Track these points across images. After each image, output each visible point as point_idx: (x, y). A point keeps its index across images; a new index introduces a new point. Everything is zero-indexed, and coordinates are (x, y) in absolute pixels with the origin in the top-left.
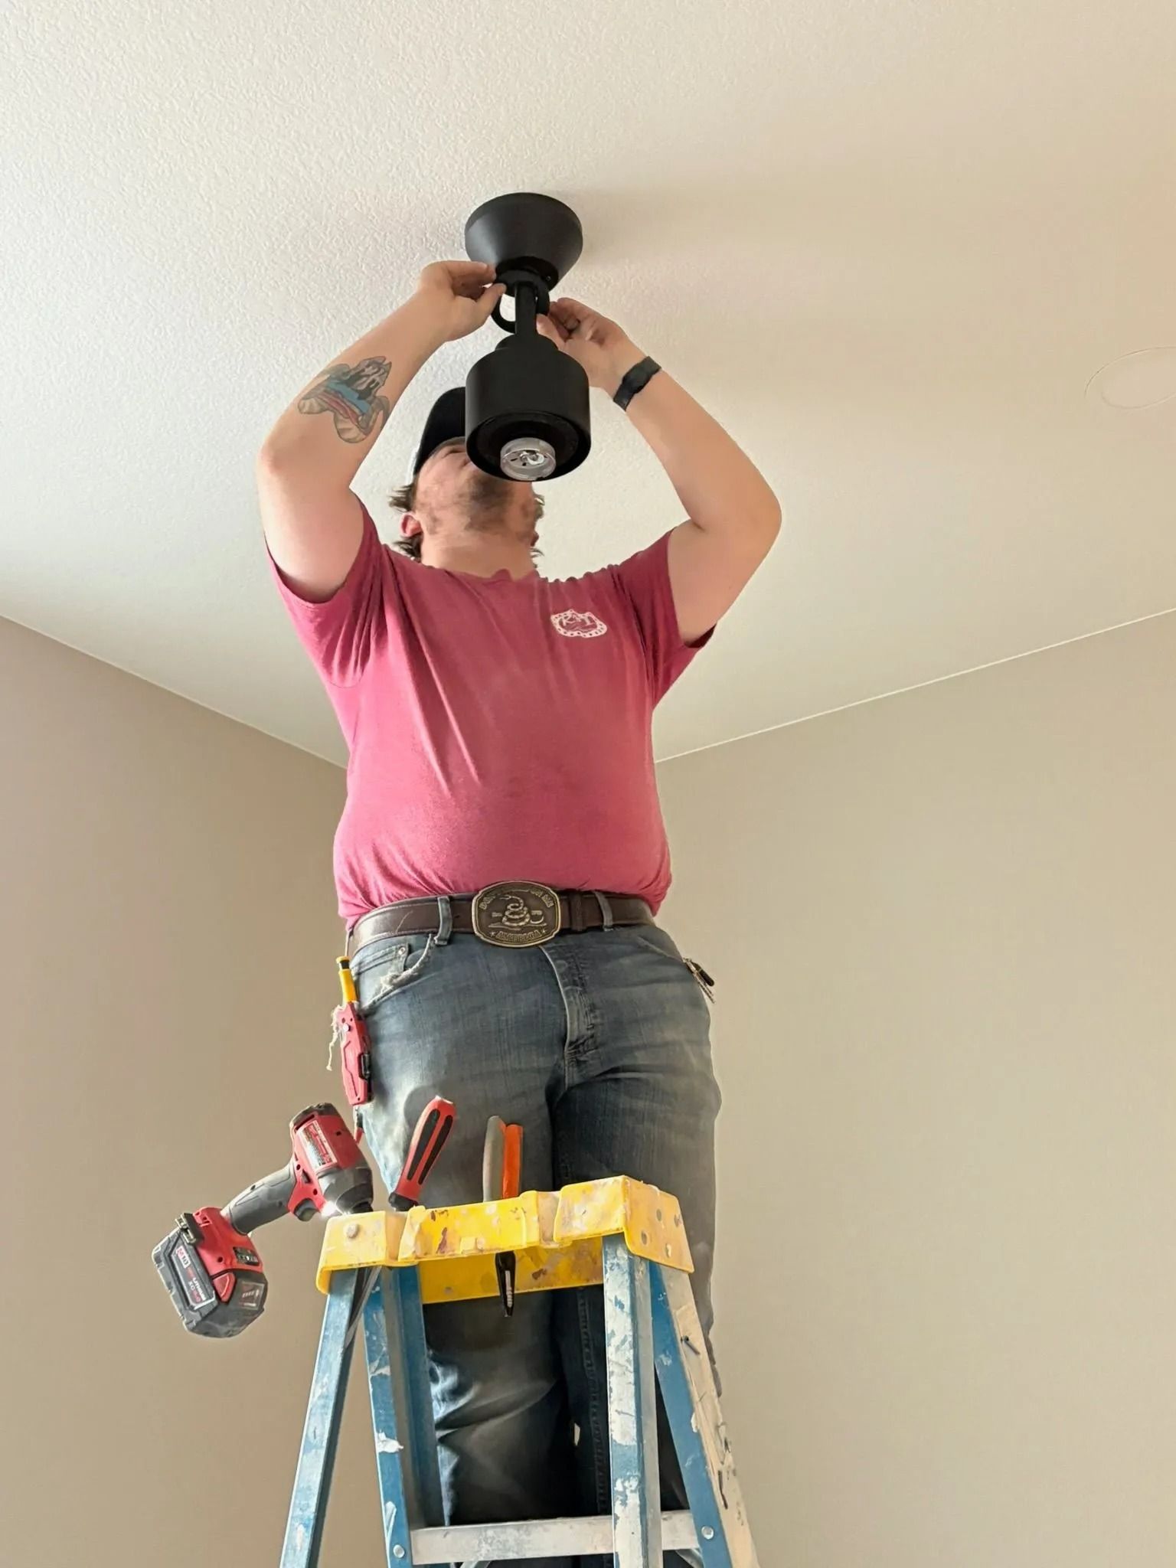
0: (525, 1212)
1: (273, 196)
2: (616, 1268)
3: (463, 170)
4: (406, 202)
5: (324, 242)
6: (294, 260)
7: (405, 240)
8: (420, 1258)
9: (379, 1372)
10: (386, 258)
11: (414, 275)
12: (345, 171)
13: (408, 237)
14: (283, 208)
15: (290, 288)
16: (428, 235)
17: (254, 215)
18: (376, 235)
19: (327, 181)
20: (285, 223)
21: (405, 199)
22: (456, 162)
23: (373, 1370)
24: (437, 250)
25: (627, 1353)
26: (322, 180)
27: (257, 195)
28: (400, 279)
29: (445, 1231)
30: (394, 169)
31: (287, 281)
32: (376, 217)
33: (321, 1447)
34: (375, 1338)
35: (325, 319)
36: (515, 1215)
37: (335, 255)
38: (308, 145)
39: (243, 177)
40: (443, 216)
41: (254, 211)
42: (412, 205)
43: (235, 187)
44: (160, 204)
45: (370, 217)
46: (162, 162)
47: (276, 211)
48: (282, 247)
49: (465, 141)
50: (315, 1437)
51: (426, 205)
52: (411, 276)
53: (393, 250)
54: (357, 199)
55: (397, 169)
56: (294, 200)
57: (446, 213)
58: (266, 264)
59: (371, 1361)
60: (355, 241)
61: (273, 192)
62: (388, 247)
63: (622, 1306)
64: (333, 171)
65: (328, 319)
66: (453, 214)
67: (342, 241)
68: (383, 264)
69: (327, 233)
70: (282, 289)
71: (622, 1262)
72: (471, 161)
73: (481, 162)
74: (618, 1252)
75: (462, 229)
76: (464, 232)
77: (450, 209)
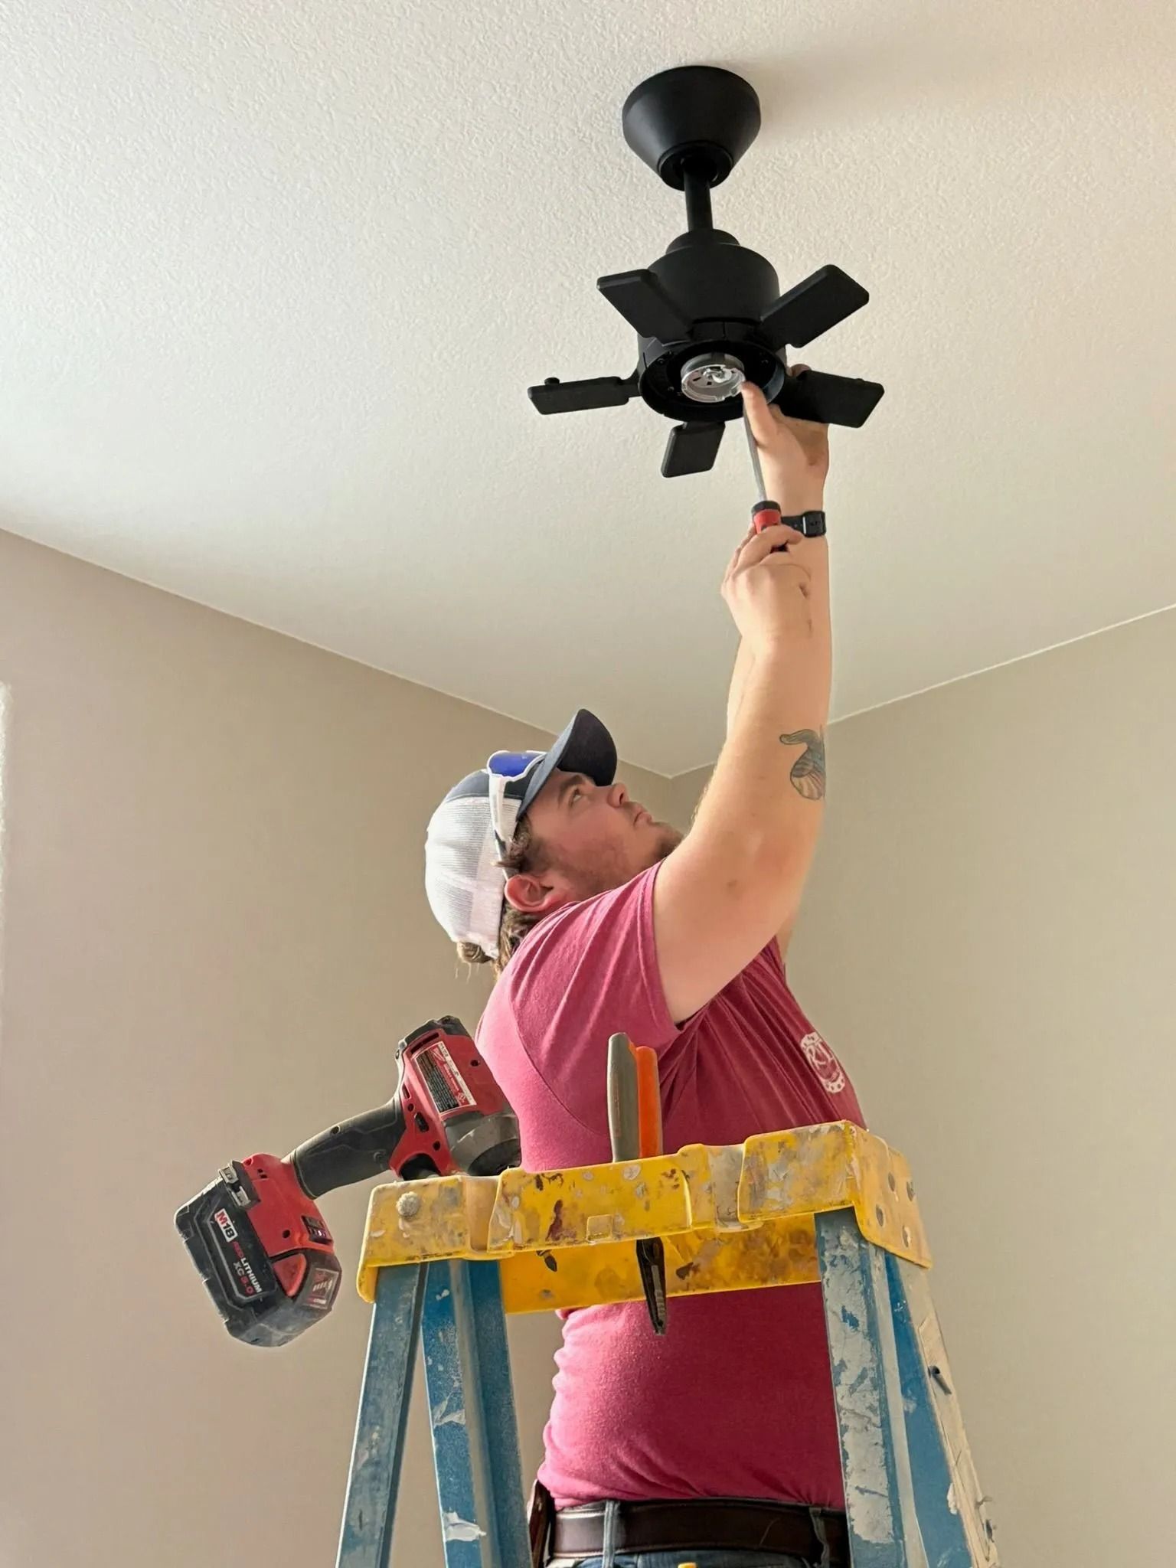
0: (687, 1177)
1: (399, 97)
2: (839, 1262)
3: (614, 48)
4: (552, 90)
5: (462, 143)
6: (431, 166)
7: (555, 133)
8: (521, 1248)
9: (447, 1420)
10: (533, 154)
11: (567, 172)
12: (478, 61)
13: (557, 130)
14: (412, 110)
15: (428, 199)
16: (580, 125)
17: (380, 121)
18: (519, 129)
19: (460, 74)
20: (417, 126)
21: (550, 86)
22: (605, 39)
23: (438, 1415)
24: (592, 140)
25: (868, 1395)
26: (453, 75)
27: (383, 99)
28: (552, 179)
29: (558, 1206)
30: (535, 54)
31: (425, 191)
32: (519, 109)
33: (372, 1542)
34: (441, 1368)
35: (471, 229)
36: (672, 1182)
37: (477, 156)
38: (435, 38)
39: (364, 80)
40: (595, 101)
41: (381, 117)
42: (559, 91)
43: (357, 91)
45: (511, 111)
46: (272, 70)
47: (405, 113)
48: (415, 153)
49: (614, 15)
50: (361, 1527)
51: (574, 91)
52: (564, 173)
53: (541, 146)
54: (495, 91)
55: (539, 53)
56: (424, 99)
57: (598, 98)
58: (398, 173)
59: (435, 1401)
60: (497, 140)
61: (400, 94)
62: (535, 143)
63: (854, 1323)
64: (465, 62)
65: (474, 229)
66: (606, 98)
67: (482, 140)
68: (531, 162)
69: (465, 132)
70: (419, 200)
71: (848, 1253)
72: (622, 36)
73: (634, 37)
74: (843, 1239)
75: (619, 115)
76: (621, 118)
77: (603, 92)
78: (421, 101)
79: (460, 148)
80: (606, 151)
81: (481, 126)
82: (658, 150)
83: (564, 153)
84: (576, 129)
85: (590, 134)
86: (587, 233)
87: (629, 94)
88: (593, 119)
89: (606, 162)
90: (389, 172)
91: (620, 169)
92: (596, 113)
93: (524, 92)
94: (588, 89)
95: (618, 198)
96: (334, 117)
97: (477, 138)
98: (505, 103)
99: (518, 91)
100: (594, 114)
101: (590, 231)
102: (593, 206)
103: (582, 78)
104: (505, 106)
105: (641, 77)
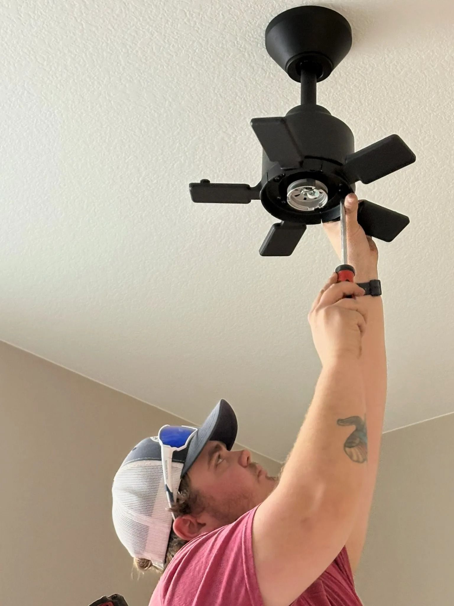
1: (126, 16)
4: (221, 16)
5: (164, 47)
6: (144, 61)
10: (208, 57)
11: (229, 69)
13: (224, 42)
14: (134, 25)
15: (141, 80)
16: (238, 39)
17: (113, 30)
18: (200, 40)
19: (165, 4)
20: (136, 35)
21: (221, 14)
24: (245, 49)
26: (160, 4)
27: (116, 17)
28: (220, 72)
31: (139, 76)
32: (200, 28)
35: (167, 102)
37: (173, 56)
39: (104, 4)
40: (248, 25)
41: (113, 28)
42: (226, 18)
43: (99, 11)
44: (47, 25)
45: (196, 29)
47: (129, 26)
48: (134, 51)
51: (236, 18)
52: (227, 69)
53: (214, 51)
54: (186, 16)
56: (141, 19)
57: (251, 23)
58: (123, 64)
60: (186, 46)
61: (126, 15)
62: (210, 49)
65: (169, 101)
66: (255, 23)
67: (176, 46)
68: (207, 61)
69: (166, 41)
70: (135, 81)
75: (263, 35)
76: (264, 36)
77: (253, 20)
78: (139, 20)
79: (163, 50)
80: (254, 56)
81: (176, 37)
82: (286, 57)
83: (228, 57)
84: (236, 42)
85: (245, 46)
86: (240, 107)
87: (270, 21)
88: (247, 36)
89: (253, 64)
90: (118, 63)
91: (262, 69)
92: (249, 32)
93: (204, 18)
94: (244, 17)
95: (260, 86)
96: (84, 27)
97: (173, 45)
98: (192, 23)
99: (201, 16)
100: (247, 33)
101: (242, 106)
102: (245, 91)
103: (241, 10)
104: (192, 25)
105: (278, 11)
